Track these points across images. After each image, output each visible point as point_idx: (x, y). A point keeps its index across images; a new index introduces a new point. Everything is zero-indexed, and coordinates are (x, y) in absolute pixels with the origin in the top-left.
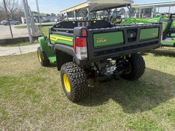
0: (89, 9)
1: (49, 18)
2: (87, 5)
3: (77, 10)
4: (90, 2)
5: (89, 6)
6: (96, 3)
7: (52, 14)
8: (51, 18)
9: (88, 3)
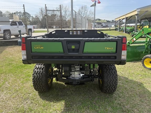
0: (137, 17)
1: (107, 24)
2: (136, 13)
3: (127, 17)
4: (140, 10)
5: (138, 14)
6: (146, 10)
7: (113, 21)
8: (109, 24)
9: (137, 11)
